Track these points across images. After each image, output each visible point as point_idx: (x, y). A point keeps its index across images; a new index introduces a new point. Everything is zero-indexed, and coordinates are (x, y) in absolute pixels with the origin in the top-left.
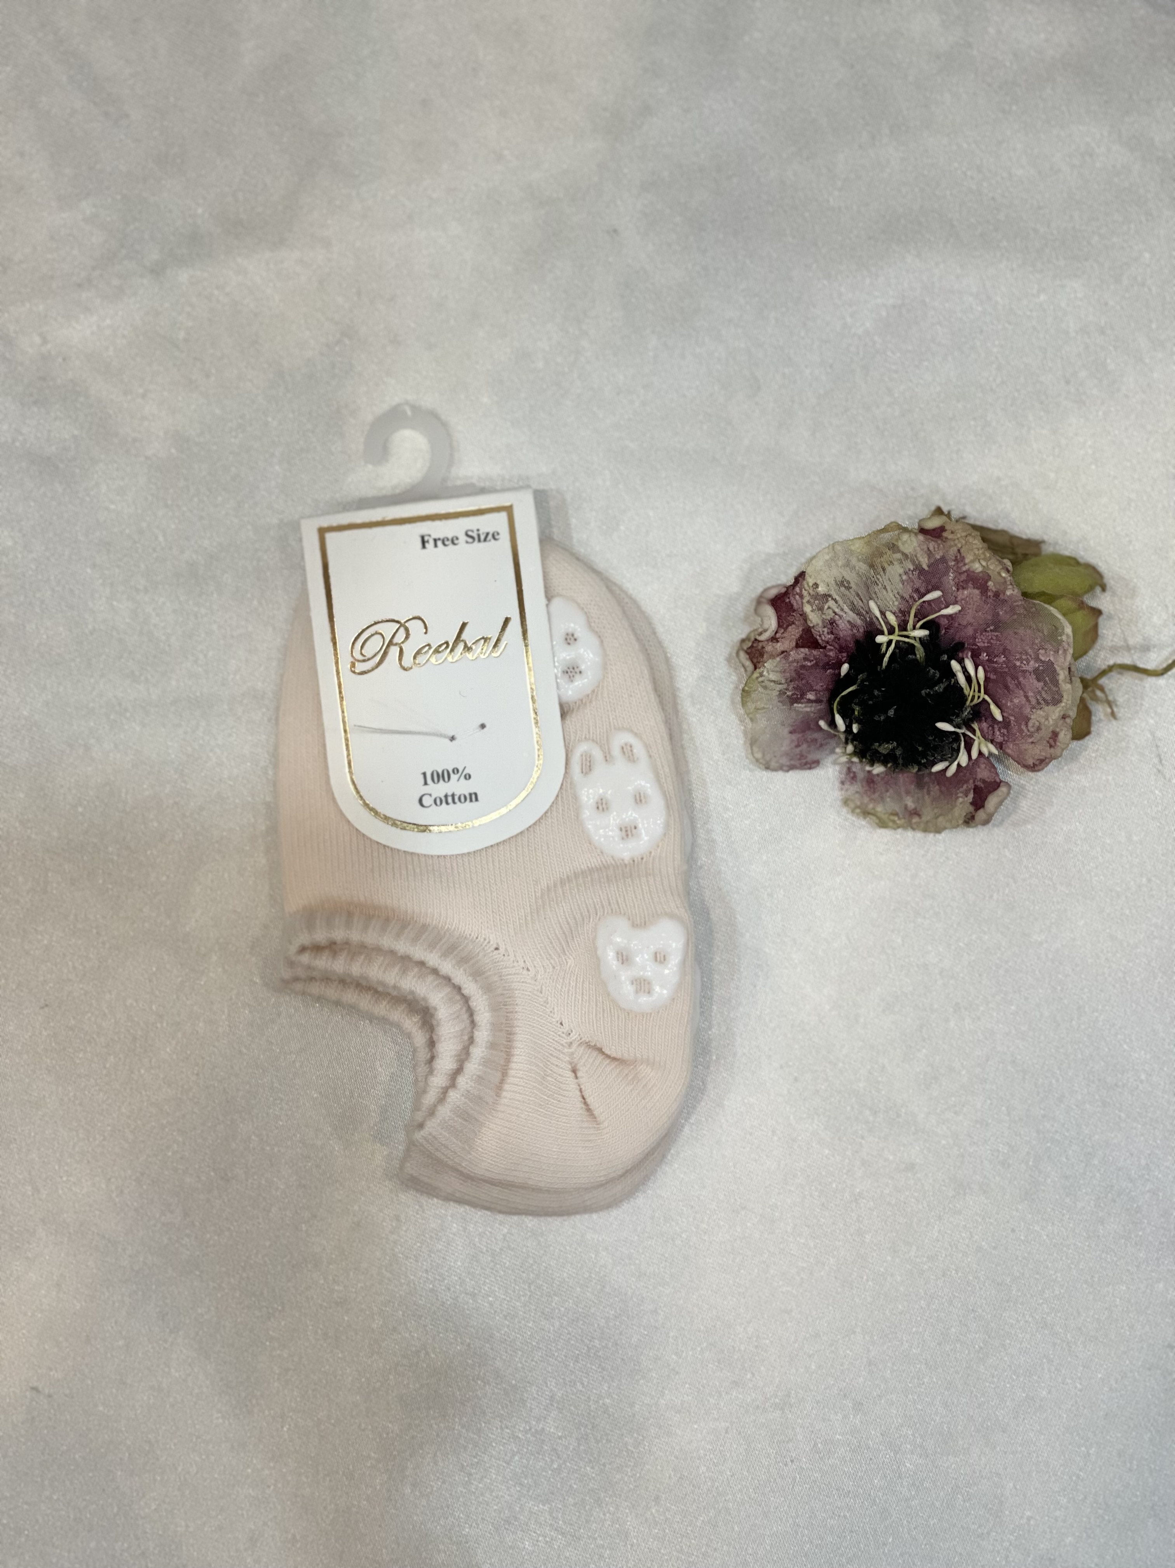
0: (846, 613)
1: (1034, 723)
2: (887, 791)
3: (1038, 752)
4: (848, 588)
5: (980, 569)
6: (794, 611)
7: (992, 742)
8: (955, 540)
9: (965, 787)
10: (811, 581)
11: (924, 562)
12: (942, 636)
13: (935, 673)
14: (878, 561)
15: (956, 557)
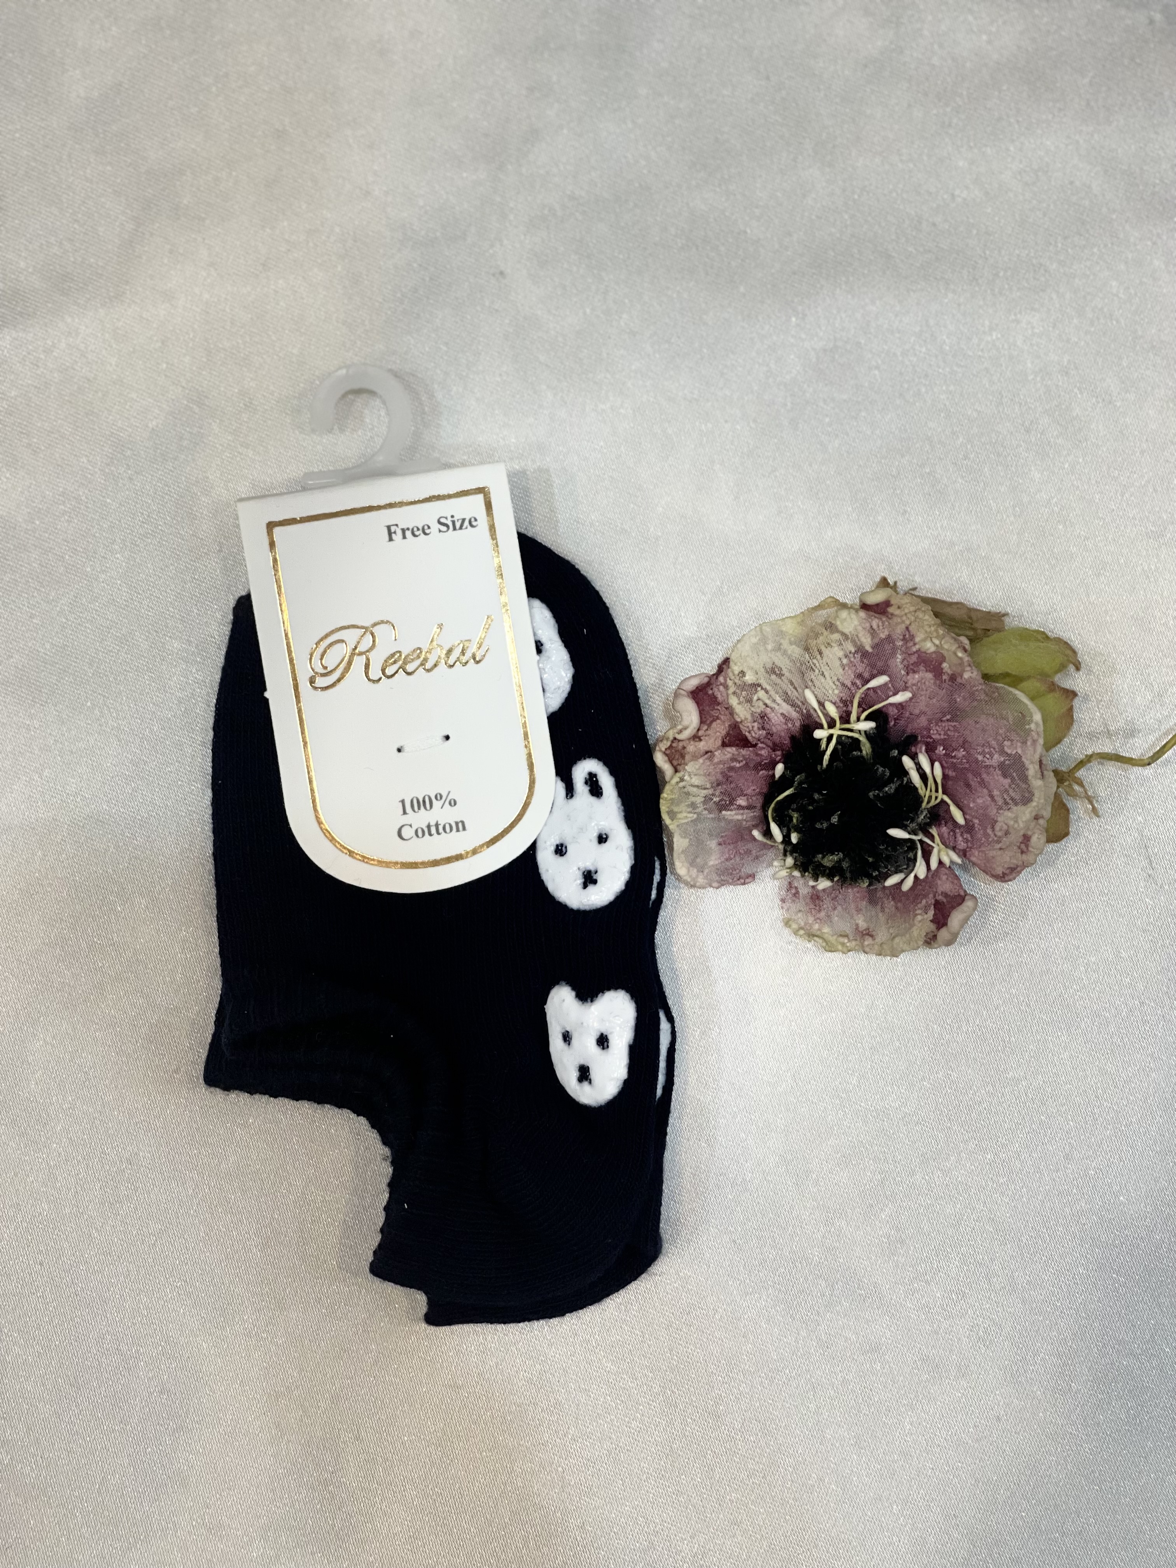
0: (778, 705)
1: (1002, 827)
2: (835, 909)
3: (1008, 859)
4: (780, 675)
5: (933, 649)
6: (719, 704)
7: (954, 849)
8: (902, 616)
9: (924, 901)
10: (736, 668)
11: (867, 643)
12: (891, 728)
13: (884, 772)
14: (813, 643)
15: (904, 636)
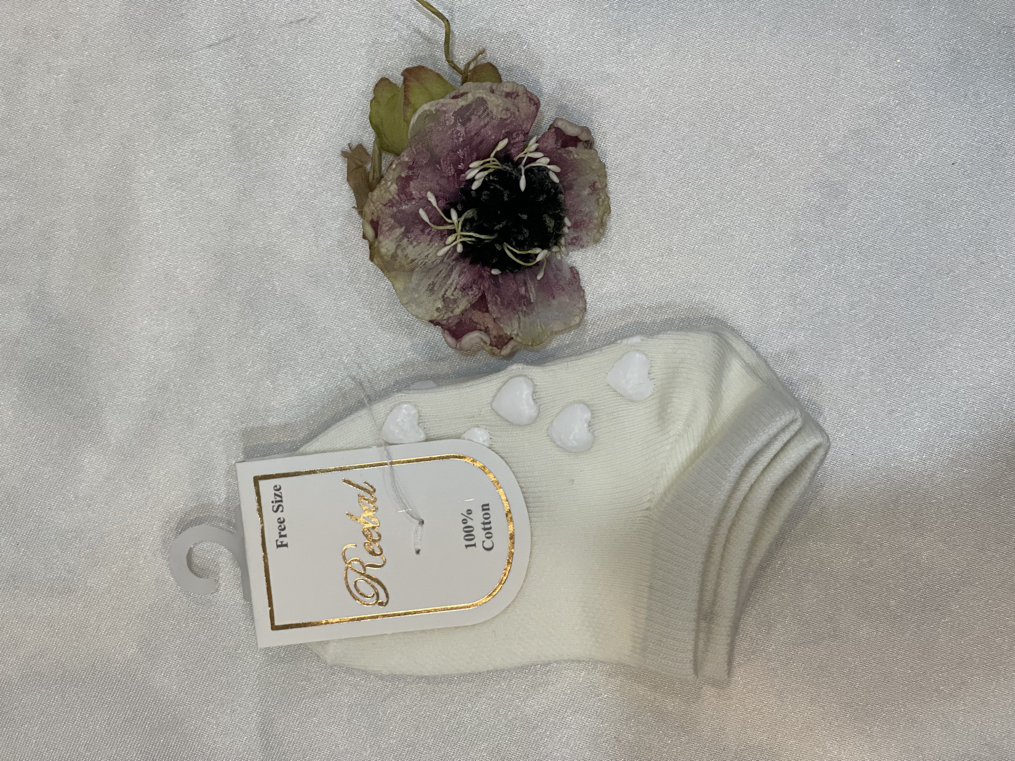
0: (453, 281)
2: (581, 211)
5: (395, 185)
6: (461, 320)
7: (526, 142)
8: (377, 210)
9: (564, 155)
10: (436, 314)
11: (399, 231)
14: (407, 267)
15: (390, 206)
